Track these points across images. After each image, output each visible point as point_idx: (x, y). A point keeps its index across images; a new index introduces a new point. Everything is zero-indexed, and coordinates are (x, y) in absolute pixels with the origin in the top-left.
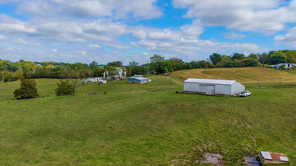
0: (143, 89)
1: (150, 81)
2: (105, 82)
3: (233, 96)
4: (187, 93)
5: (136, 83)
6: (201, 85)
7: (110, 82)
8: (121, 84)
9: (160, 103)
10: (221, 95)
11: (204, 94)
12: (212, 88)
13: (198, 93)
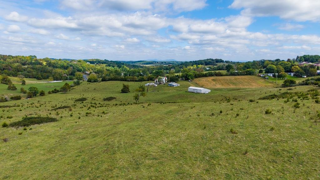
0: (175, 90)
1: (179, 85)
2: (156, 85)
3: (202, 93)
4: (189, 92)
5: (172, 87)
6: (193, 89)
7: (159, 86)
8: (164, 87)
9: (178, 95)
10: (199, 93)
11: (194, 93)
12: (196, 91)
13: (192, 92)
